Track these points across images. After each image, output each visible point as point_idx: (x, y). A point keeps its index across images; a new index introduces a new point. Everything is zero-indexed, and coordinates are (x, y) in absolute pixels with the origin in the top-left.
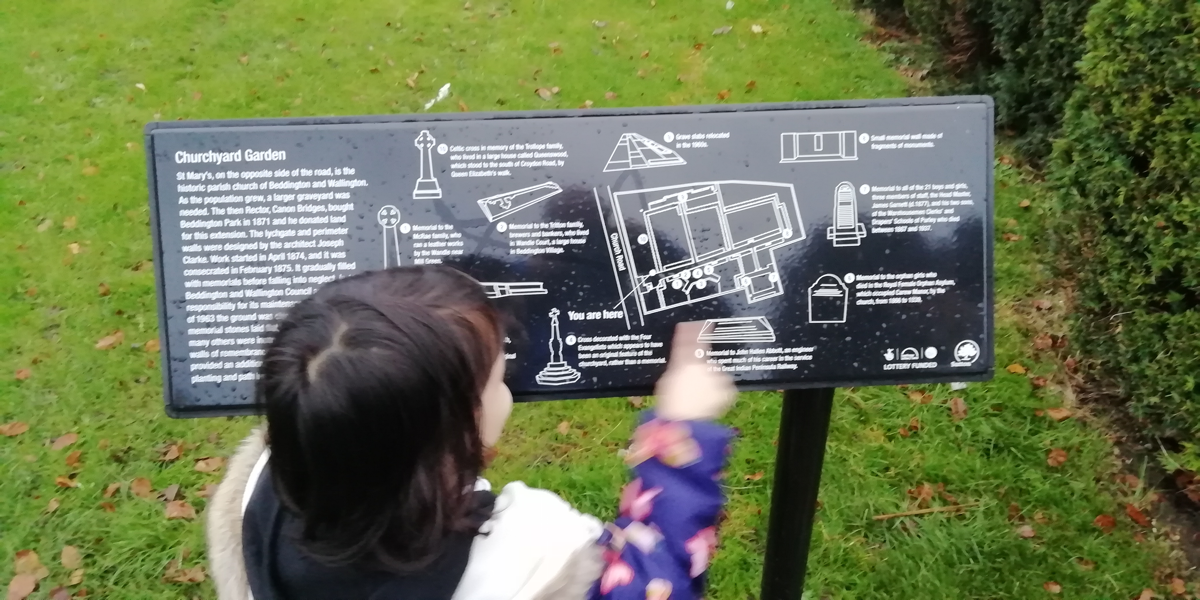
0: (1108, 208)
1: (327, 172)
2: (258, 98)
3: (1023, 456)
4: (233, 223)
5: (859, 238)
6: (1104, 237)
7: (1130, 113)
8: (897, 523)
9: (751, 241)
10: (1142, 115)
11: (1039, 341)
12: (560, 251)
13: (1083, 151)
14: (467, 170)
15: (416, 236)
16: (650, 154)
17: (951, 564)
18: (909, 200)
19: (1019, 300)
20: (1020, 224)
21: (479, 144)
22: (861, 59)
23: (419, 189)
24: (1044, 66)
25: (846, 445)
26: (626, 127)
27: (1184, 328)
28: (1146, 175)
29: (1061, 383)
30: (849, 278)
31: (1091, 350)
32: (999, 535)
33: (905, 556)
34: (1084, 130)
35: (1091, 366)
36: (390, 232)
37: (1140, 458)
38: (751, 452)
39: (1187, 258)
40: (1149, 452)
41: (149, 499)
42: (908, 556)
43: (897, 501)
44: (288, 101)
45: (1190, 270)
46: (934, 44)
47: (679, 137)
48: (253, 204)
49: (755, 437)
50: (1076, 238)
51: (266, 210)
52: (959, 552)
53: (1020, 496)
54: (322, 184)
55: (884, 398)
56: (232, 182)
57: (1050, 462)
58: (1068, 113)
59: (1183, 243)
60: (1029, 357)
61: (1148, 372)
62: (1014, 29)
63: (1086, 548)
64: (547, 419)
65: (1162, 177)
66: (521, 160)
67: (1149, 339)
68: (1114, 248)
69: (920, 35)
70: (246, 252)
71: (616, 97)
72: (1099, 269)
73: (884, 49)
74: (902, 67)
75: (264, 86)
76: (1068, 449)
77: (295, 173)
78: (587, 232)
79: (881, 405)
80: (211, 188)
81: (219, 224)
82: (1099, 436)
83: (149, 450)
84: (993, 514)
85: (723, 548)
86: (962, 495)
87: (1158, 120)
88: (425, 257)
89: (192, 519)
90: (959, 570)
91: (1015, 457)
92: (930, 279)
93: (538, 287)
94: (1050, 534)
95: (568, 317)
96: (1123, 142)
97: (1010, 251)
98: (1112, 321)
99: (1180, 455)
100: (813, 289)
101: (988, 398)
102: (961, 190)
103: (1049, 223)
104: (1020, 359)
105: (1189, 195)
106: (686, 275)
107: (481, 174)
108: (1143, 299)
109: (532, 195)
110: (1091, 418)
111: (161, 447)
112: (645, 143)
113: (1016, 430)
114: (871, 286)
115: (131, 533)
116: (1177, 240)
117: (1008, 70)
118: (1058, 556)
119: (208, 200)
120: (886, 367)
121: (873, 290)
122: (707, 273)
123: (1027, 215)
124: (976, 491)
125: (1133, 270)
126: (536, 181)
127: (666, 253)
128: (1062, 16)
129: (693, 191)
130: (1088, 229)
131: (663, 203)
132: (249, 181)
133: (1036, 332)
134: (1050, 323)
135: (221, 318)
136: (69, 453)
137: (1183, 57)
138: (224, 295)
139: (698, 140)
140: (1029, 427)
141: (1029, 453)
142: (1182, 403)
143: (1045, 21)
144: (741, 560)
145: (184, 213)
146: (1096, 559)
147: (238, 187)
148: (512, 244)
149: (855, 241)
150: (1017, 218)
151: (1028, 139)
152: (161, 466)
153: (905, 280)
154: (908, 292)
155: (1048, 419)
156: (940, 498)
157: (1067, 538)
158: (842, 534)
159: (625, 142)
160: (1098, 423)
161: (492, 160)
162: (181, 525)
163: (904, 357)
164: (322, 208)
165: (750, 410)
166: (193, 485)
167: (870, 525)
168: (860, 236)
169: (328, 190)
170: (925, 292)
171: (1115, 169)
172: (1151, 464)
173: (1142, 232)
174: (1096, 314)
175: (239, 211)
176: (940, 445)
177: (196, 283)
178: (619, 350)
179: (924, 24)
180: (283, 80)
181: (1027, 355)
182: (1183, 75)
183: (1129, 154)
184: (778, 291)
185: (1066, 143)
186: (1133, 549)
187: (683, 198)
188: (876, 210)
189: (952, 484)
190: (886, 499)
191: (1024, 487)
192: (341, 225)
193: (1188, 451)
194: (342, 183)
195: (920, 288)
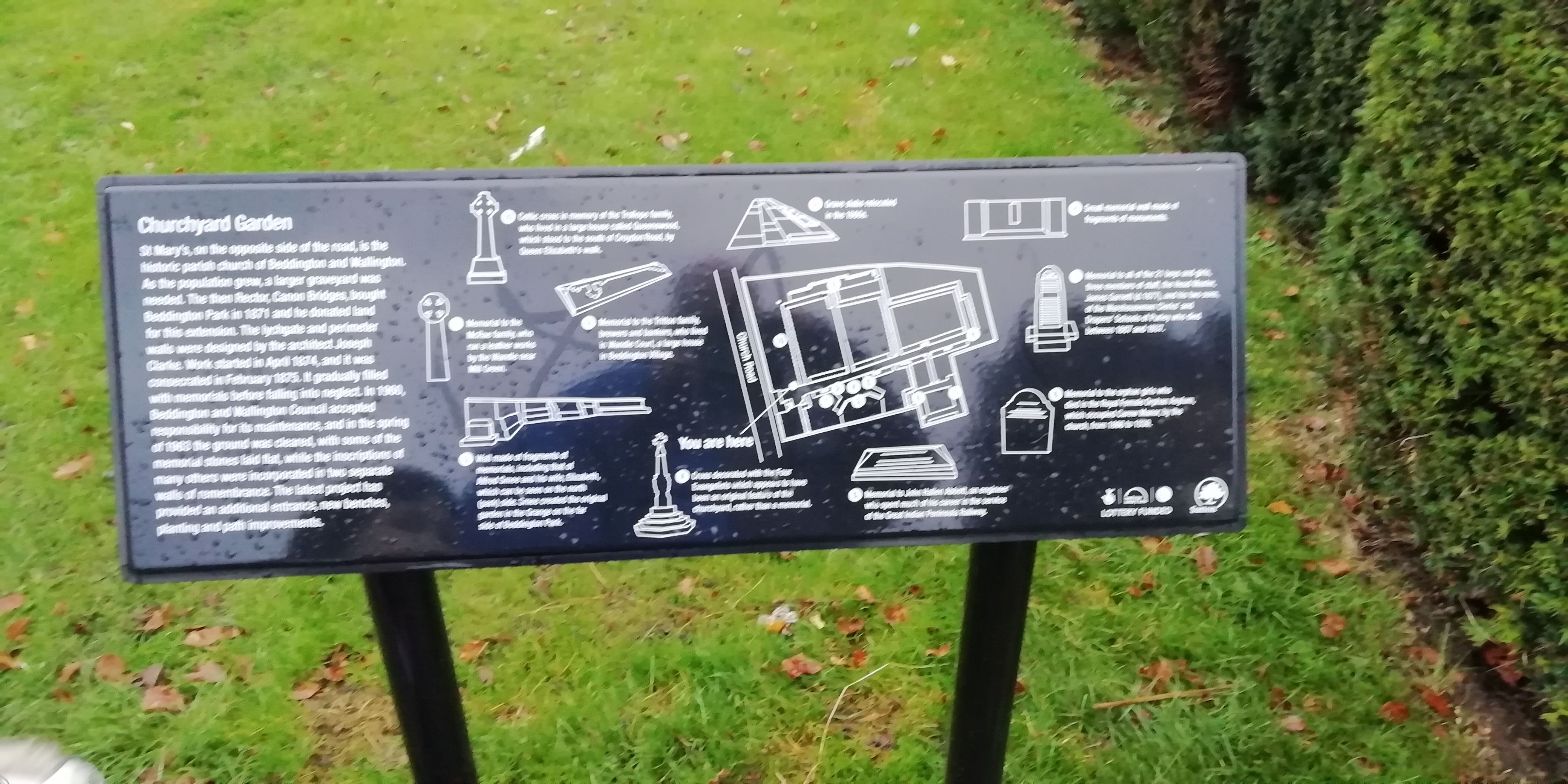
0: (1399, 298)
1: (349, 247)
2: (287, 143)
3: (1289, 622)
4: (218, 316)
5: (1068, 341)
6: (1393, 337)
7: (1425, 176)
8: (1126, 712)
9: (925, 343)
10: (1438, 180)
11: (1309, 472)
12: (668, 355)
13: (1366, 225)
14: (541, 245)
15: (470, 335)
16: (790, 227)
17: (1195, 768)
18: (1135, 291)
19: (1284, 417)
20: (1286, 318)
21: (558, 211)
22: (1082, 102)
23: (476, 270)
24: (1316, 114)
25: (1059, 608)
26: (758, 191)
27: (1495, 456)
28: (1446, 257)
29: (1338, 526)
30: (1056, 394)
31: (1376, 484)
32: (1257, 728)
33: (1135, 757)
34: (1365, 198)
35: (1377, 505)
36: (435, 328)
37: (1439, 625)
38: (936, 618)
39: (1498, 366)
40: (1452, 617)
41: (120, 685)
42: (1140, 758)
43: (1125, 684)
44: (327, 147)
45: (1502, 382)
46: (1175, 84)
47: (829, 204)
48: (246, 290)
49: (940, 598)
50: (1356, 338)
51: (263, 298)
52: (1205, 751)
53: (1286, 676)
54: (342, 263)
55: (1109, 546)
56: (217, 259)
57: (1324, 631)
58: (1346, 175)
59: (1494, 347)
60: (1297, 493)
61: (1450, 514)
62: (1279, 65)
63: (1371, 745)
64: (664, 575)
65: (1466, 261)
66: (616, 232)
67: (1452, 471)
68: (1405, 352)
69: (1158, 72)
70: (235, 355)
71: (763, 148)
72: (1387, 378)
73: (1111, 89)
74: (1136, 113)
75: (294, 128)
76: (1348, 614)
77: (305, 248)
78: (704, 331)
79: (1105, 556)
80: (188, 268)
81: (197, 316)
82: (1388, 596)
83: (121, 618)
84: (1250, 700)
85: (896, 747)
86: (1210, 675)
87: (1460, 186)
88: (484, 363)
89: (179, 712)
90: (1206, 776)
91: (1279, 624)
92: (1162, 396)
93: (638, 404)
94: (1323, 727)
95: (679, 446)
96: (1417, 214)
97: (1272, 354)
98: (1403, 447)
99: (1491, 622)
100: (1008, 409)
101: (1244, 547)
102: (1203, 278)
103: (1323, 317)
104: (1286, 495)
105: (1500, 284)
106: (838, 388)
107: (561, 251)
108: (1444, 419)
109: (630, 280)
110: (1377, 574)
111: (139, 612)
112: (783, 212)
113: (1279, 588)
114: (1084, 405)
115: (93, 731)
116: (1485, 342)
117: (1269, 118)
118: (1335, 757)
119: (183, 284)
120: (1105, 514)
121: (1087, 410)
122: (866, 387)
123: (1294, 307)
124: (1228, 669)
125: (1429, 381)
126: (636, 261)
127: (811, 359)
128: (1339, 50)
129: (848, 277)
130: (1373, 327)
131: (808, 293)
132: (241, 258)
133: (1305, 458)
134: (1324, 447)
135: (200, 446)
136: (11, 622)
137: (1490, 105)
138: (204, 414)
139: (855, 209)
140: (1297, 584)
141: (1297, 620)
142: (1492, 555)
143: (1317, 55)
144: (919, 764)
145: (149, 301)
146: (1383, 759)
147: (225, 266)
148: (602, 346)
149: (1063, 346)
150: (1281, 310)
151: (1296, 209)
152: (139, 638)
153: (1129, 398)
154: (1133, 414)
155: (1322, 574)
156: (1181, 680)
157: (1344, 732)
158: (1054, 728)
159: (756, 210)
160: (1385, 579)
161: (575, 233)
162: (163, 720)
163: (1129, 500)
164: (341, 296)
165: (934, 562)
166: (181, 664)
167: (1090, 716)
168: (1070, 337)
169: (349, 271)
170: (1155, 413)
171: (1406, 248)
172: (1454, 634)
173: (1440, 332)
174: (1383, 437)
175: (226, 299)
176: (1182, 609)
177: (165, 398)
178: (748, 490)
179: (1163, 58)
180: (320, 120)
181: (1295, 490)
182: (1491, 128)
183: (1425, 229)
184: (961, 412)
185: (1342, 215)
186: (1431, 747)
187: (834, 285)
188: (1091, 303)
189: (1197, 660)
190: (1111, 681)
191: (1291, 665)
192: (368, 319)
193: (1500, 618)
194: (370, 262)
195: (1149, 408)
